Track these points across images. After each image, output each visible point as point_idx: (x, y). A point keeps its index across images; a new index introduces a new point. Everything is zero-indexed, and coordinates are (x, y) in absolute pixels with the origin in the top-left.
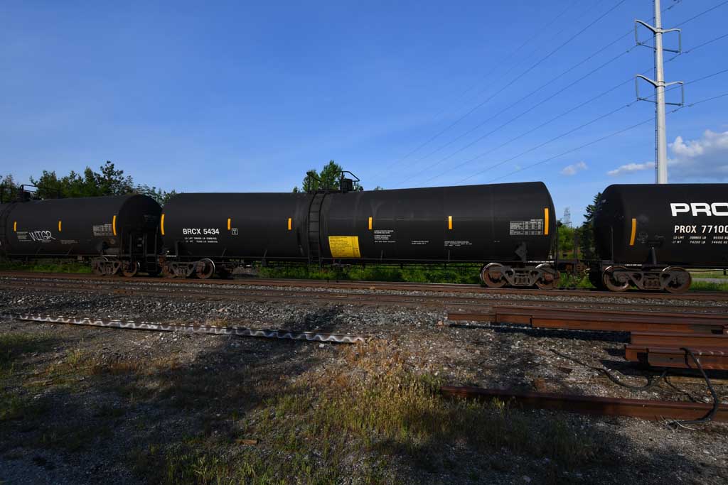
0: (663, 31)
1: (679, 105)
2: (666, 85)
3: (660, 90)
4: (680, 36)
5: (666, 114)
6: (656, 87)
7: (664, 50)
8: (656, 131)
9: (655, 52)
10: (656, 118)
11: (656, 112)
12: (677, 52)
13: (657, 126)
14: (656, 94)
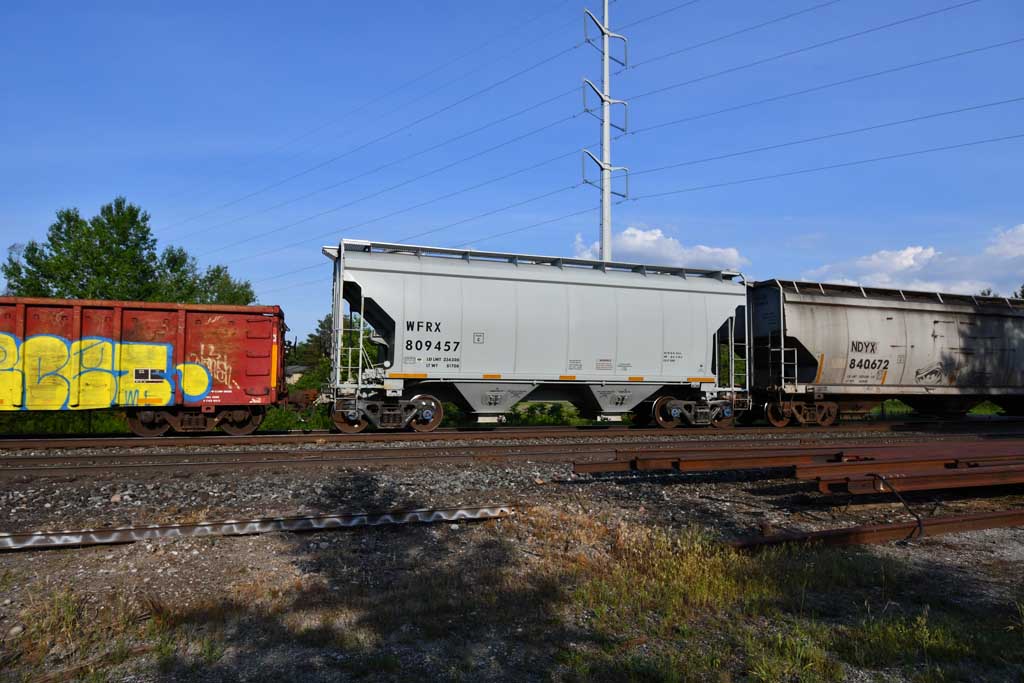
0: (612, 101)
1: (624, 196)
2: (612, 169)
3: (606, 174)
4: (626, 111)
5: (612, 204)
6: (602, 169)
7: (611, 125)
8: (601, 225)
9: (602, 125)
10: (602, 207)
11: (602, 201)
12: (623, 130)
13: (602, 218)
14: (602, 180)
